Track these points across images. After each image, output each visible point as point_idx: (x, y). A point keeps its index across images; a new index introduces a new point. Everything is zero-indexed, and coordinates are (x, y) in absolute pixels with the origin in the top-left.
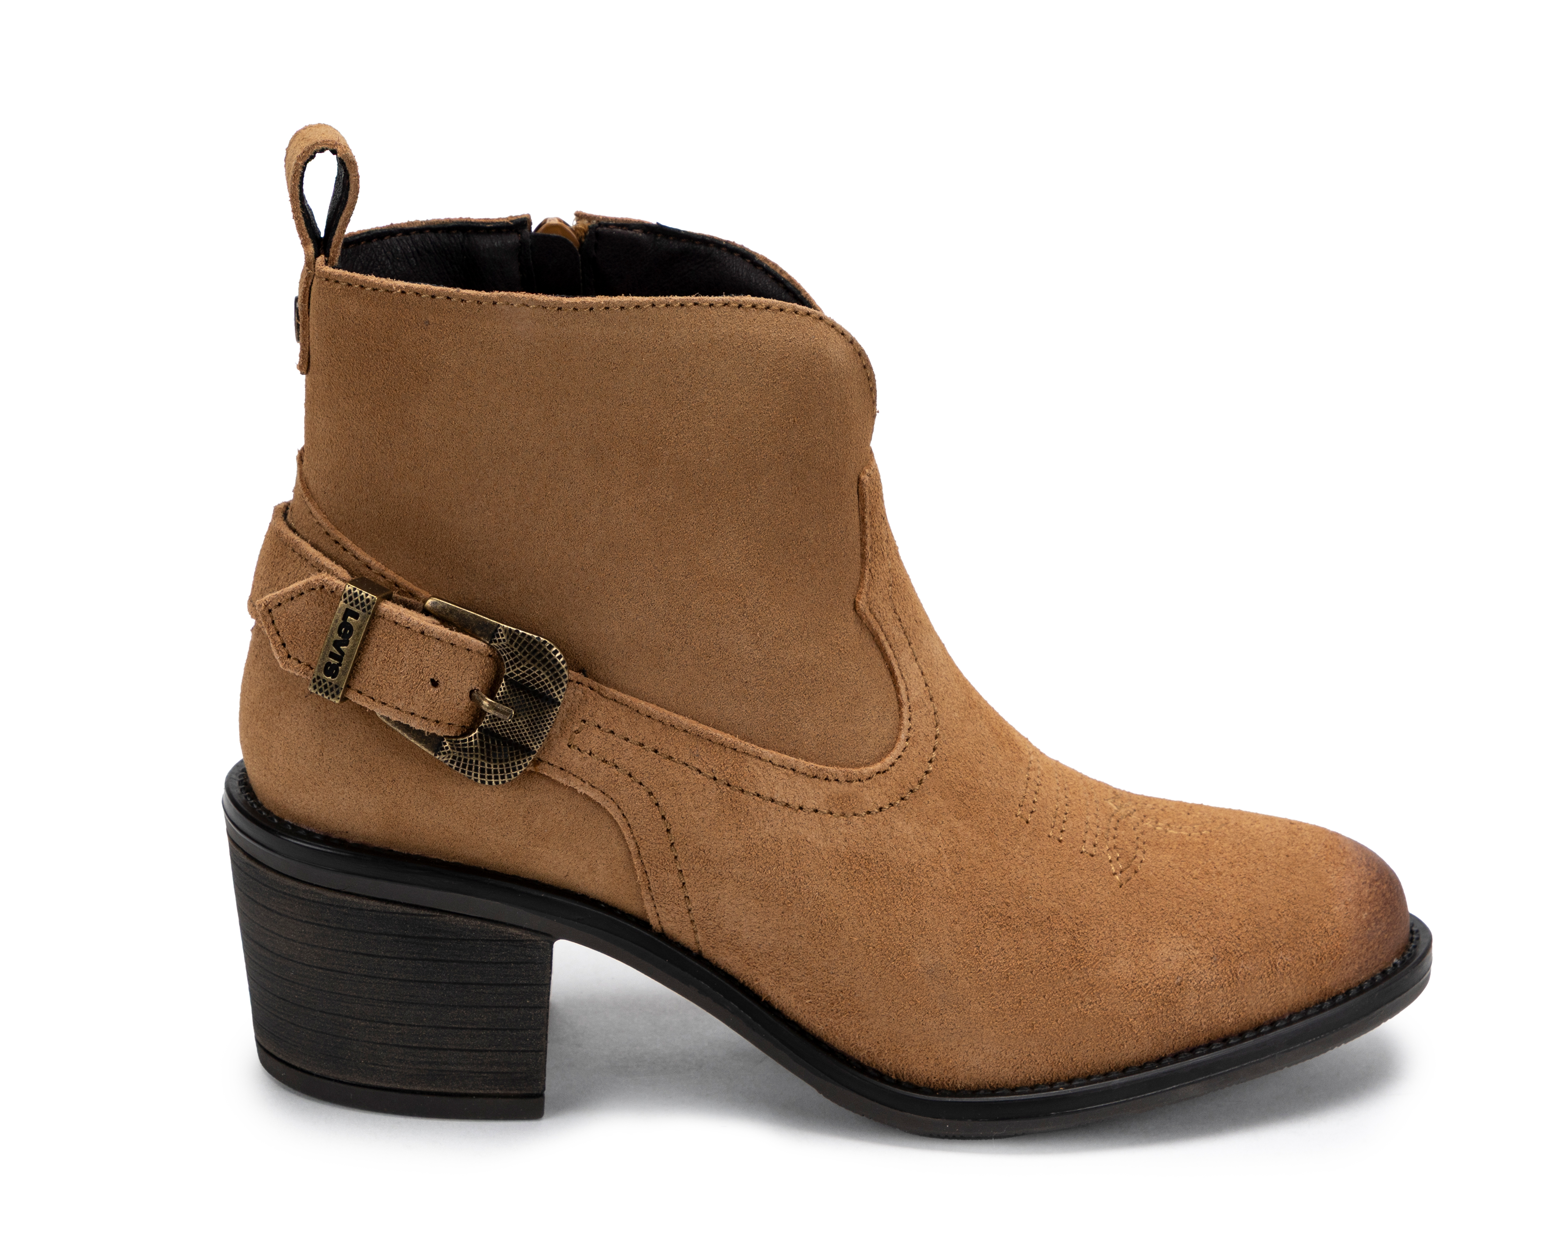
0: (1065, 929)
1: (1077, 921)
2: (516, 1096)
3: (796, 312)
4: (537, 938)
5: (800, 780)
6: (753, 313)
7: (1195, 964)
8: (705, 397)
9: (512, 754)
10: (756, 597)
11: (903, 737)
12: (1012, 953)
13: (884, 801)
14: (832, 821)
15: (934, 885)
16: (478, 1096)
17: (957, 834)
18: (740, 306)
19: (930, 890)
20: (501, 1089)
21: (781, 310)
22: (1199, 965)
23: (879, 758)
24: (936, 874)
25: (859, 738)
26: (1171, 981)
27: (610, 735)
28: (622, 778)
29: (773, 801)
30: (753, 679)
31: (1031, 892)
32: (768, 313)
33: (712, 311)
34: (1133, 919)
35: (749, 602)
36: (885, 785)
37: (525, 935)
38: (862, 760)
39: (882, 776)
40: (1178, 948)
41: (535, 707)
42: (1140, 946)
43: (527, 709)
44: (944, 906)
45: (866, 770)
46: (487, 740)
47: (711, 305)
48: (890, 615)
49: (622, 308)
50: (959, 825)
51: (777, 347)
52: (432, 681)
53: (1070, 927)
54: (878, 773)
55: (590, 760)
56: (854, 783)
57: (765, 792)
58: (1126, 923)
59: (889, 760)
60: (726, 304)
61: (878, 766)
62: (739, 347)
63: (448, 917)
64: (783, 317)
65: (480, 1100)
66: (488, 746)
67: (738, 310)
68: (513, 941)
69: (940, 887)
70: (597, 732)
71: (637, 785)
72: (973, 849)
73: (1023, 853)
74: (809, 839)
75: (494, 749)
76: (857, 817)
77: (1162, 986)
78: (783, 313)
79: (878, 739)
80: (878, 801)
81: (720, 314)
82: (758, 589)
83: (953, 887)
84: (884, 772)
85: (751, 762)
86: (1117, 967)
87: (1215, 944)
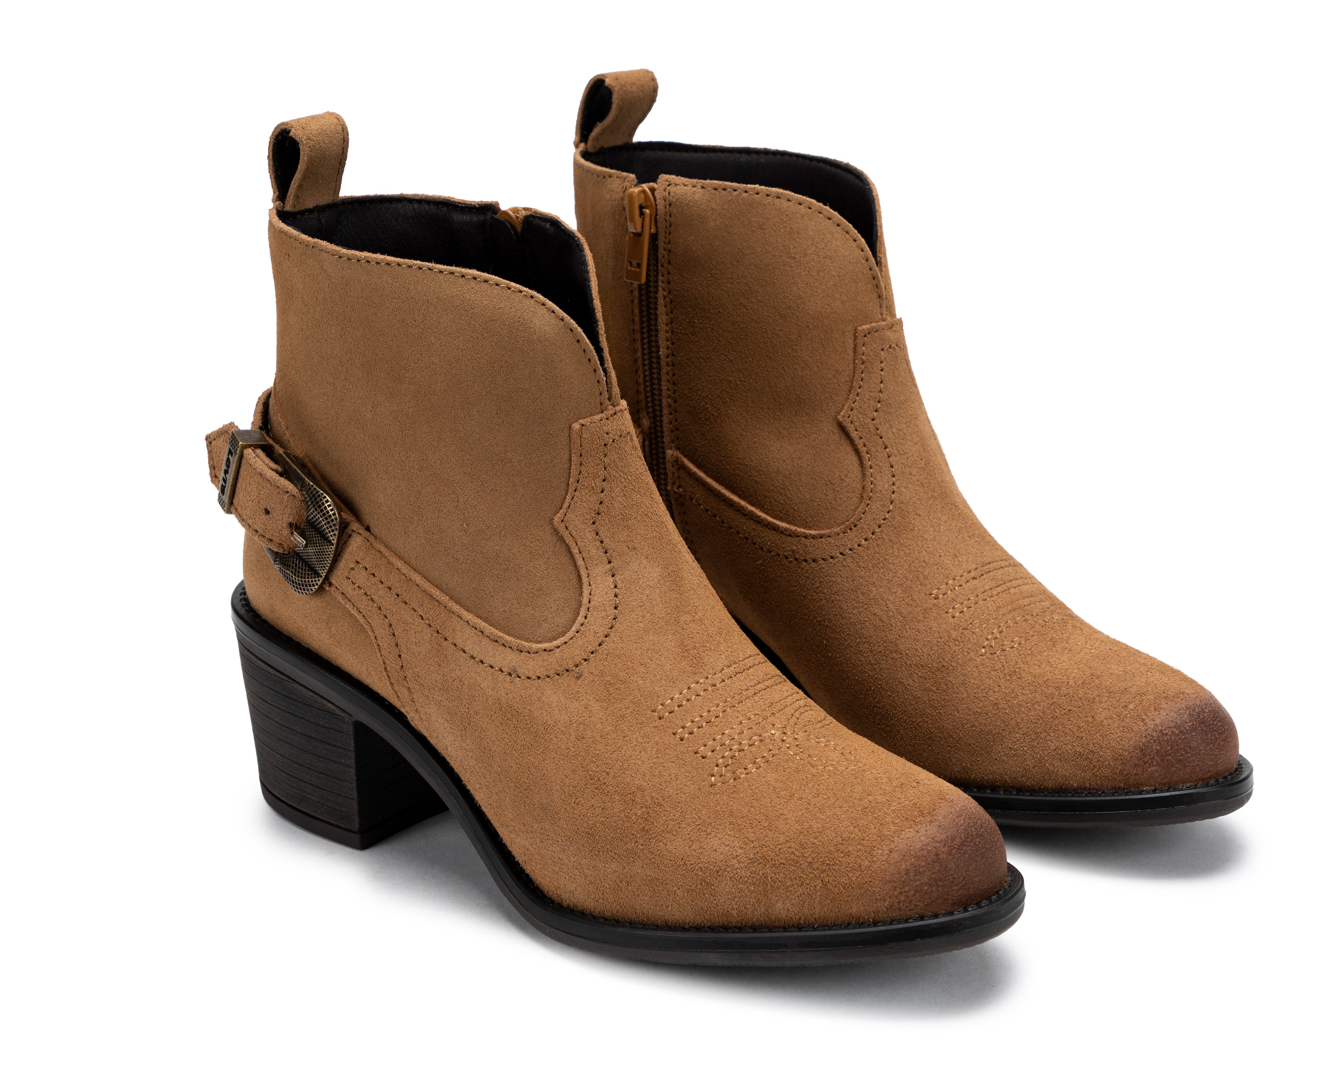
0: (644, 804)
1: (656, 801)
2: (345, 829)
3: (509, 289)
4: (343, 715)
5: (485, 641)
6: (472, 283)
7: (736, 860)
8: (433, 340)
9: (308, 574)
10: (467, 497)
11: (574, 628)
12: (598, 811)
13: (542, 672)
14: (501, 677)
15: (560, 744)
16: (324, 821)
17: (591, 711)
18: (463, 276)
19: (556, 746)
20: (334, 821)
21: (497, 285)
22: (739, 862)
23: (550, 640)
24: (563, 736)
25: (536, 621)
26: (712, 867)
27: (372, 576)
28: (375, 610)
29: (464, 652)
30: (462, 558)
31: (629, 769)
32: (485, 285)
33: (441, 277)
34: (704, 812)
35: (461, 500)
36: (547, 660)
37: (338, 711)
38: (536, 638)
39: (546, 653)
40: (727, 843)
41: (319, 543)
42: (698, 834)
43: (314, 543)
44: (561, 762)
45: (535, 646)
46: (296, 561)
47: (441, 272)
48: (590, 536)
49: (377, 263)
50: (595, 707)
51: (487, 311)
52: (266, 510)
53: (648, 804)
54: (545, 650)
55: (357, 591)
56: (524, 654)
57: (459, 642)
58: (696, 814)
59: (555, 643)
60: (452, 273)
61: (546, 645)
62: (457, 306)
63: (297, 686)
64: (496, 290)
65: (324, 824)
66: (296, 565)
67: (461, 280)
68: (332, 713)
69: (563, 746)
70: (364, 572)
71: (383, 617)
72: (599, 726)
73: (639, 740)
74: (482, 686)
75: (299, 568)
76: (519, 679)
77: (704, 869)
78: (497, 287)
79: (553, 625)
80: (538, 671)
81: (446, 279)
82: (469, 491)
83: (572, 749)
84: (551, 650)
85: (455, 619)
86: (674, 844)
87: (758, 850)
